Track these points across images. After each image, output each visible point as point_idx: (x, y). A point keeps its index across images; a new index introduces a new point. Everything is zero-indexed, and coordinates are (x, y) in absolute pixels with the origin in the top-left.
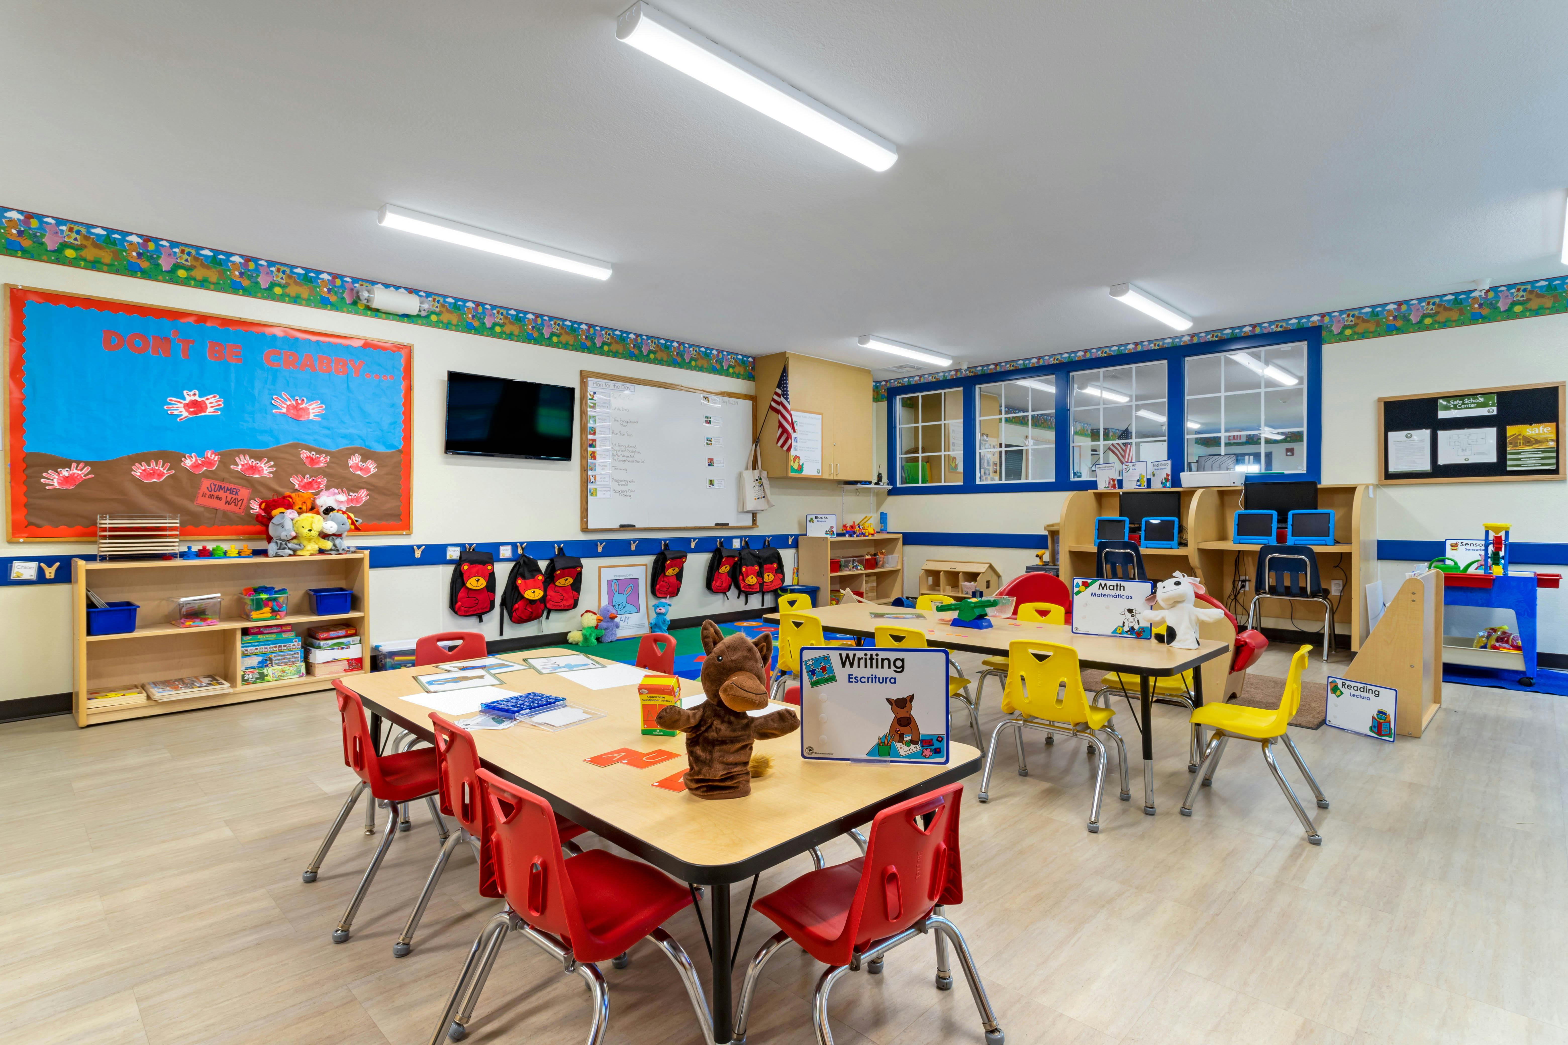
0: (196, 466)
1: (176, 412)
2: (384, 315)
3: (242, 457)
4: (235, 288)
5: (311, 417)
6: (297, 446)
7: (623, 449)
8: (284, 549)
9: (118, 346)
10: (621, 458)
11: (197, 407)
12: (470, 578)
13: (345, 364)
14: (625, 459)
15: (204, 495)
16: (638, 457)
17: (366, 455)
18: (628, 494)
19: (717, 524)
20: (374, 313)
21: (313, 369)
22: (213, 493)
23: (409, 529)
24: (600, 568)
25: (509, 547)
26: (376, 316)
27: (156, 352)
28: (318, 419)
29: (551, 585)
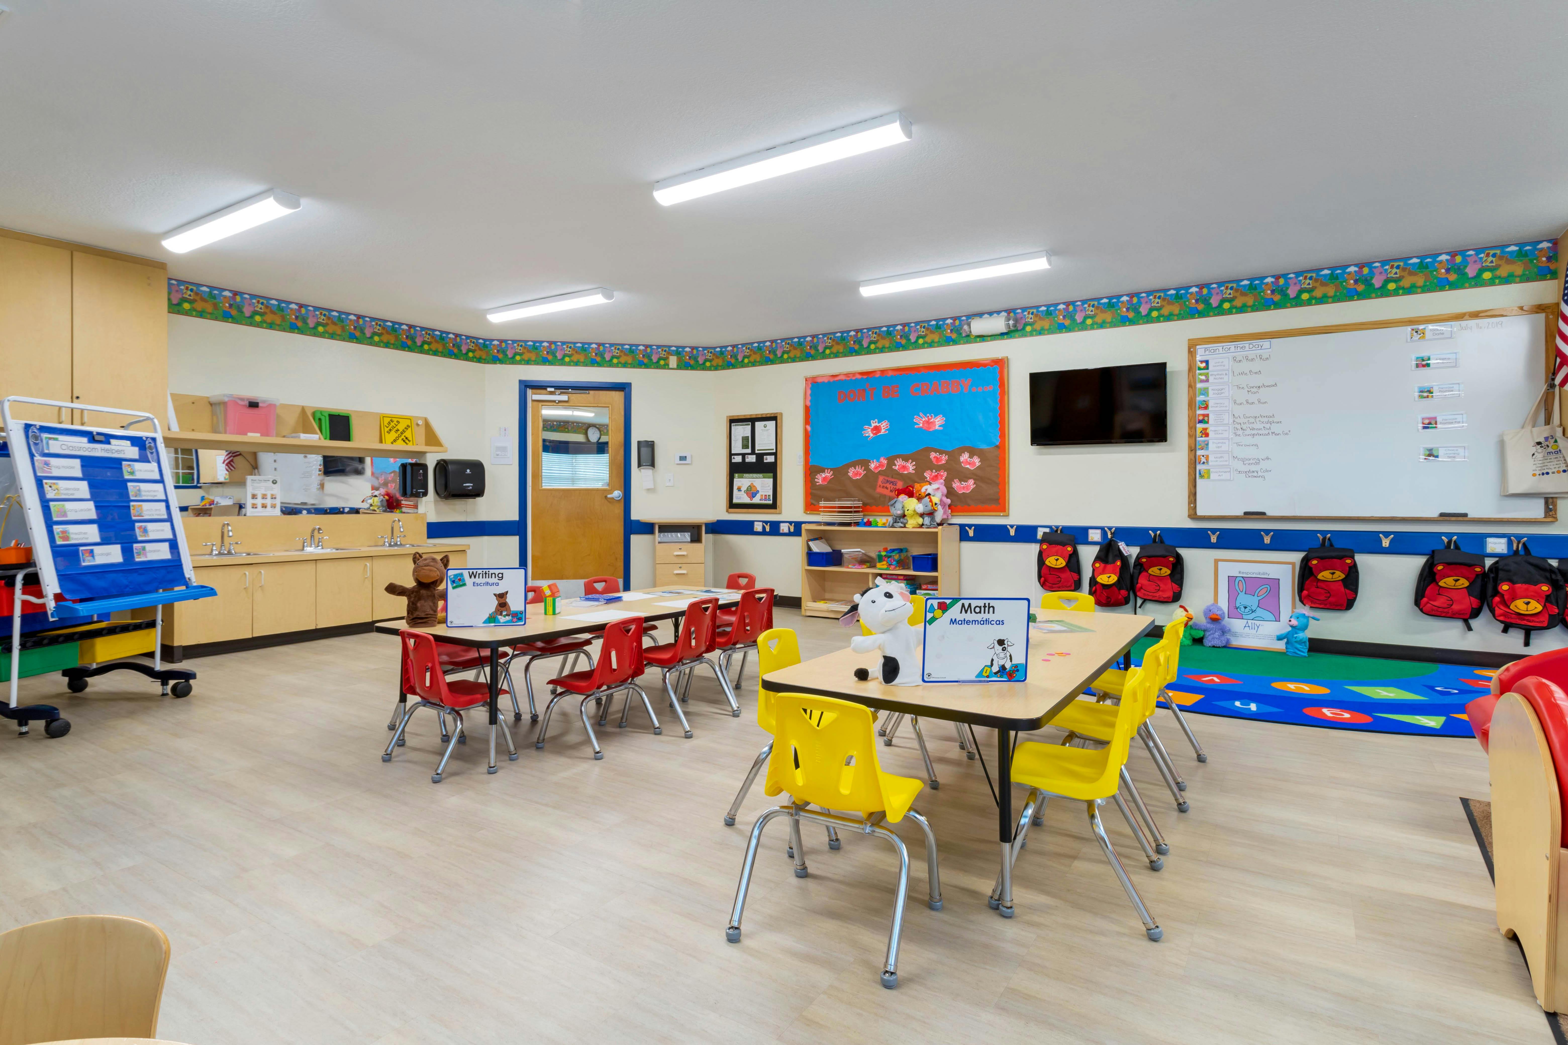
0: (876, 468)
1: (867, 435)
2: (989, 338)
3: (898, 459)
4: (899, 347)
5: (937, 427)
6: (929, 450)
7: (1252, 420)
8: (898, 522)
9: (844, 400)
10: (1248, 432)
11: (877, 429)
12: (1049, 556)
13: (958, 383)
14: (1255, 432)
15: (880, 486)
16: (1275, 428)
17: (973, 452)
18: (1260, 474)
19: (1442, 515)
20: (981, 339)
21: (938, 393)
22: (884, 485)
23: (1005, 511)
24: (1216, 561)
25: (1099, 531)
26: (983, 341)
27: (859, 400)
28: (941, 428)
29: (1144, 574)
